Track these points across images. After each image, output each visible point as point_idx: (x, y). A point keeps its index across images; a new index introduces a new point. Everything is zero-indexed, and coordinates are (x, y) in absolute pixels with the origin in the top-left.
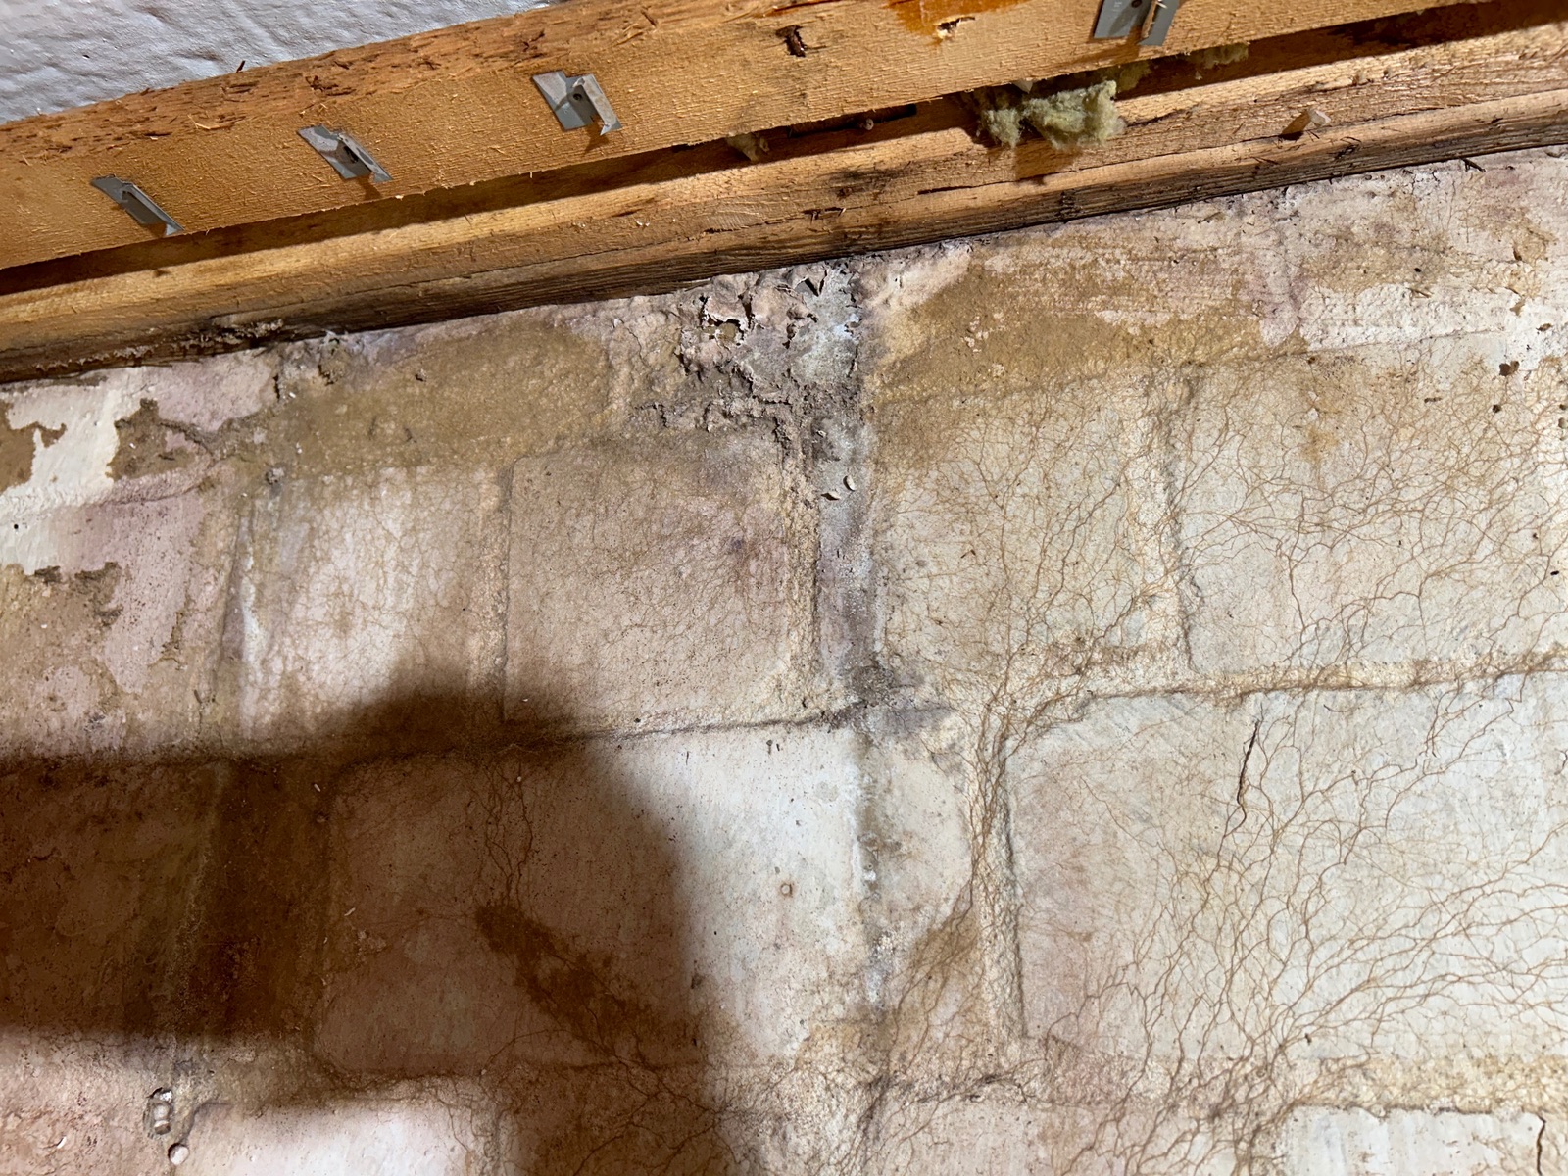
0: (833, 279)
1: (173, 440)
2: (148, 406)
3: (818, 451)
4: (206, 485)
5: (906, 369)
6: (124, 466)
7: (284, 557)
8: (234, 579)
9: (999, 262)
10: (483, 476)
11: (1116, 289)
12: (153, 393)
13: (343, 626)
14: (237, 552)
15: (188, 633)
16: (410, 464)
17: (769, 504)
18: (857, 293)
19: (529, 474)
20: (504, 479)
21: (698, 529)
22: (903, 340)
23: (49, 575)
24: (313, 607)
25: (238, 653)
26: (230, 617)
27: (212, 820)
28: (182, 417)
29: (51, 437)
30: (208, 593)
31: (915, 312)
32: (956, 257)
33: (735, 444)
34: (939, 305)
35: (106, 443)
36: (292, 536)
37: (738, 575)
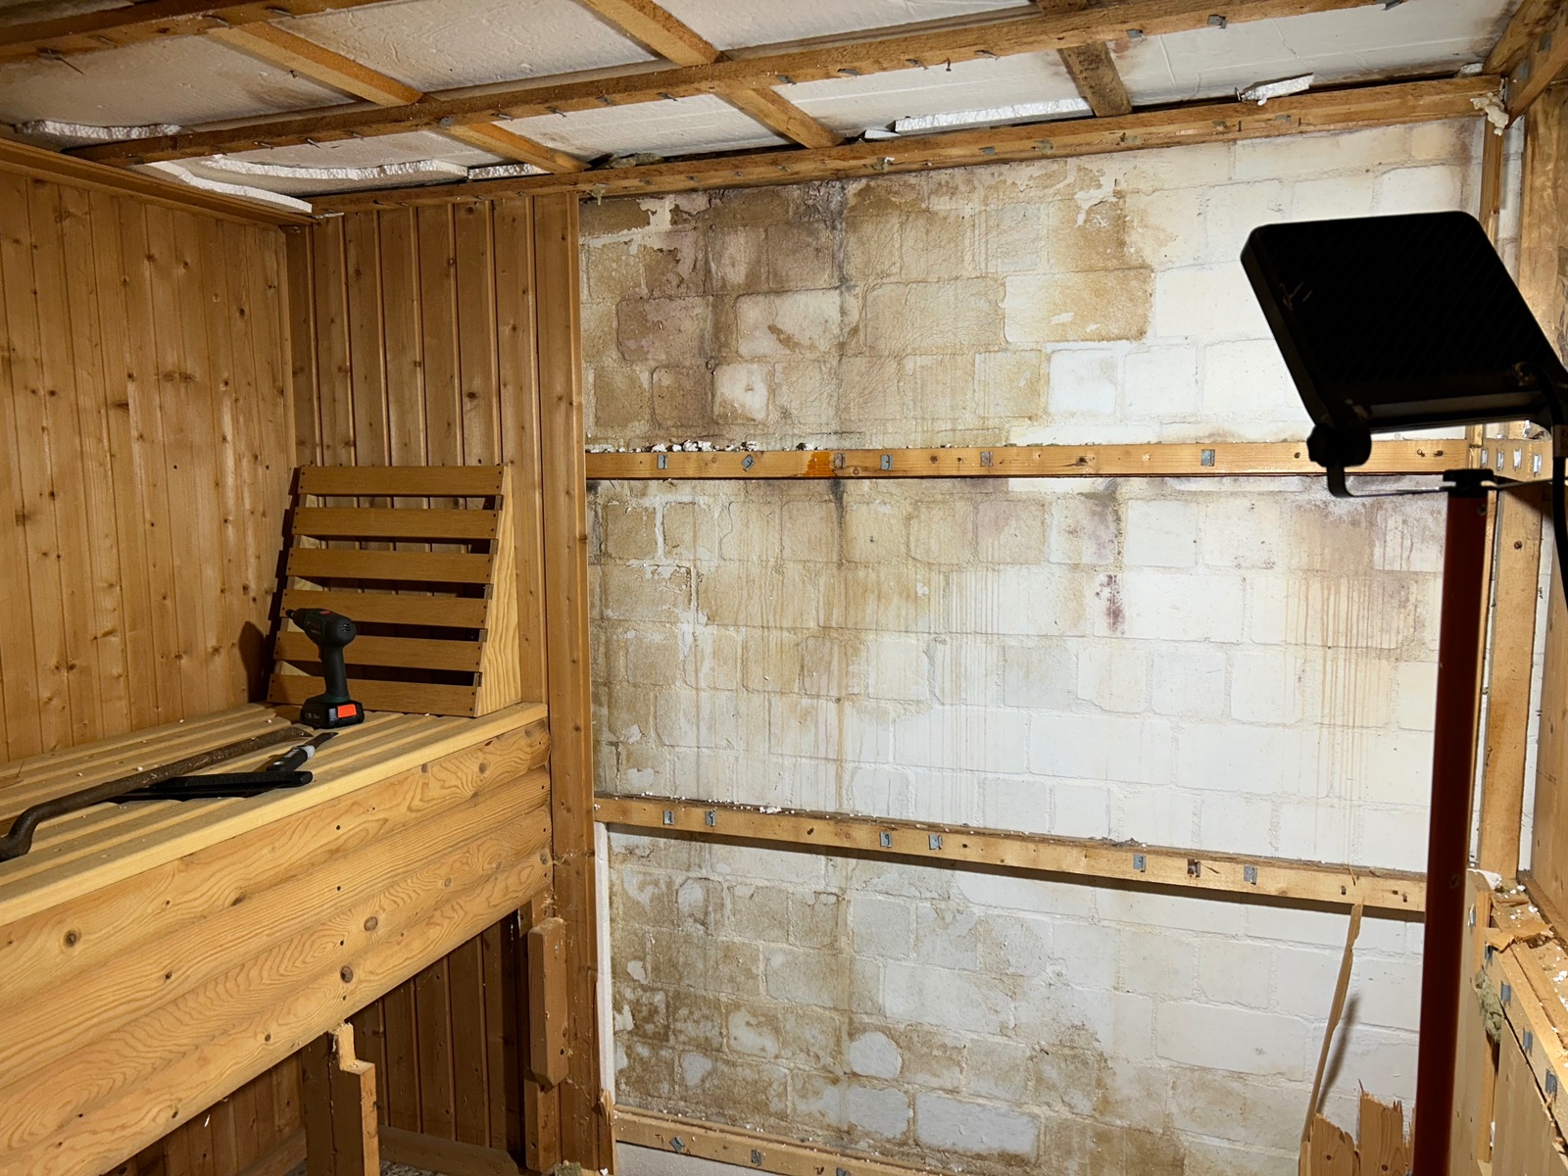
0: (838, 185)
1: (685, 216)
2: (677, 206)
3: (834, 228)
4: (695, 228)
5: (853, 209)
6: (674, 222)
7: (717, 248)
8: (706, 253)
9: (872, 184)
10: (761, 230)
11: (896, 193)
12: (677, 202)
13: (733, 266)
14: (706, 246)
15: (698, 266)
16: (745, 226)
17: (823, 240)
18: (843, 188)
19: (771, 230)
20: (766, 231)
21: (808, 245)
22: (852, 202)
23: (661, 250)
24: (726, 260)
25: (710, 271)
26: (707, 262)
27: (710, 308)
28: (686, 209)
29: (654, 213)
30: (700, 256)
31: (855, 195)
32: (864, 181)
33: (816, 225)
34: (860, 193)
35: (668, 216)
36: (719, 243)
37: (817, 256)
